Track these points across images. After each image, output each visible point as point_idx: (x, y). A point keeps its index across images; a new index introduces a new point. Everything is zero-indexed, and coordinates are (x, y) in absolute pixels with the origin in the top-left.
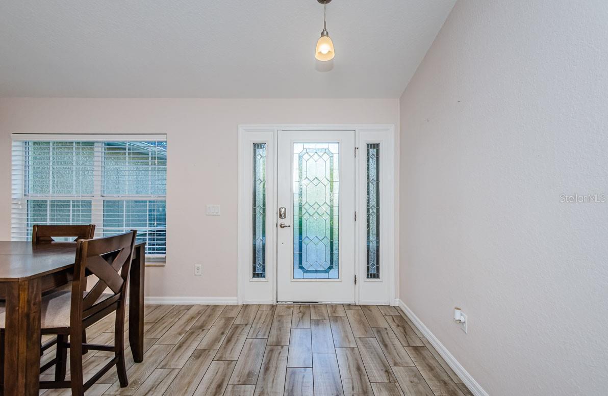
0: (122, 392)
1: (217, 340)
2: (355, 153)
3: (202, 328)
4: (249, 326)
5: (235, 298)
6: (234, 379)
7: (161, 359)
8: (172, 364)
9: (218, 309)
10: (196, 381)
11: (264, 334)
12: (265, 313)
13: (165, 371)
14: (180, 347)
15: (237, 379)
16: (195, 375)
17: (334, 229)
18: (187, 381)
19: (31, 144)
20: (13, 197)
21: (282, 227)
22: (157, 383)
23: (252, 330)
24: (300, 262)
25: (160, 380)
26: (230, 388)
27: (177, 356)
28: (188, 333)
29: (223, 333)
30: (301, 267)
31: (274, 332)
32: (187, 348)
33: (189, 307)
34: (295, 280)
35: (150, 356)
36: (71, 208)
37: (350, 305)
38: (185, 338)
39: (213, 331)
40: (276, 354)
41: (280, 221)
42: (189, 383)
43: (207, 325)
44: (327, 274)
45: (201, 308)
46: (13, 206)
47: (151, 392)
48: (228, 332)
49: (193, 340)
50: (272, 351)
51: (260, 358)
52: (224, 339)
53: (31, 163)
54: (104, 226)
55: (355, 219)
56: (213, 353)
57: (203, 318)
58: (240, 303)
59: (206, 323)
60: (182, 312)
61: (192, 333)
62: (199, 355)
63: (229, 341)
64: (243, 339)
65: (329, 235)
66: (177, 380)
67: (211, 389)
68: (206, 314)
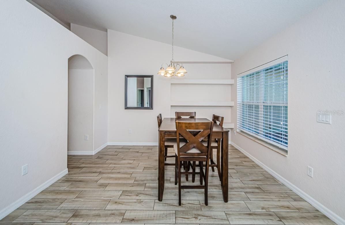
7: (233, 210)
8: (231, 218)
9: (321, 220)
13: (225, 217)
14: (250, 214)
22: (213, 217)
25: (216, 218)
27: (240, 217)
28: (268, 213)
32: (251, 219)
33: (300, 199)
35: (232, 204)
38: (261, 213)
43: (289, 221)
47: (206, 217)
49: (263, 219)
59: (290, 219)
60: (290, 199)
61: (270, 215)
68: (304, 215)
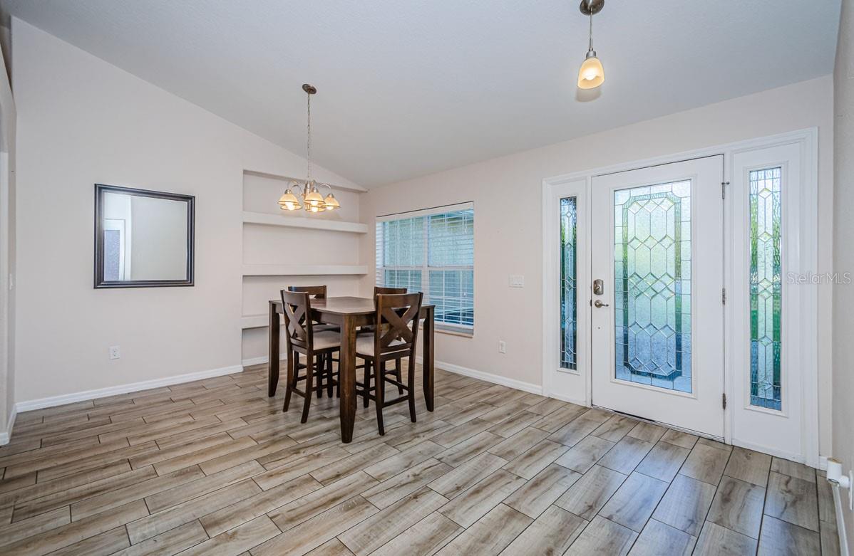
0: (412, 425)
1: (500, 417)
2: (723, 191)
3: (492, 404)
4: (540, 417)
5: (540, 387)
6: (494, 450)
7: (446, 415)
8: (452, 421)
9: (518, 395)
10: (462, 438)
11: (551, 429)
12: (569, 411)
13: (446, 424)
14: (465, 412)
15: (496, 451)
16: (464, 434)
17: (683, 315)
18: (456, 435)
19: (387, 223)
20: (377, 267)
21: (599, 305)
22: (435, 429)
23: (542, 421)
24: (626, 358)
25: (438, 428)
26: (486, 454)
27: (460, 418)
28: (478, 405)
29: (509, 414)
30: (626, 365)
31: (564, 431)
34: (617, 380)
35: (439, 411)
36: (409, 277)
37: (712, 440)
39: (501, 409)
40: (549, 449)
41: (595, 298)
42: (456, 438)
44: (670, 382)
45: (502, 388)
46: (377, 275)
48: (514, 415)
49: (479, 411)
50: (548, 444)
51: (531, 445)
52: (507, 418)
53: (387, 239)
54: (431, 294)
55: (724, 302)
56: (489, 425)
57: (499, 397)
58: (546, 395)
60: (484, 388)
61: (482, 405)
62: (476, 422)
63: (510, 422)
64: (526, 425)
65: (674, 324)
66: (448, 432)
67: (470, 448)
68: (505, 395)
